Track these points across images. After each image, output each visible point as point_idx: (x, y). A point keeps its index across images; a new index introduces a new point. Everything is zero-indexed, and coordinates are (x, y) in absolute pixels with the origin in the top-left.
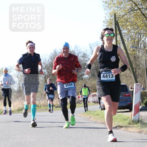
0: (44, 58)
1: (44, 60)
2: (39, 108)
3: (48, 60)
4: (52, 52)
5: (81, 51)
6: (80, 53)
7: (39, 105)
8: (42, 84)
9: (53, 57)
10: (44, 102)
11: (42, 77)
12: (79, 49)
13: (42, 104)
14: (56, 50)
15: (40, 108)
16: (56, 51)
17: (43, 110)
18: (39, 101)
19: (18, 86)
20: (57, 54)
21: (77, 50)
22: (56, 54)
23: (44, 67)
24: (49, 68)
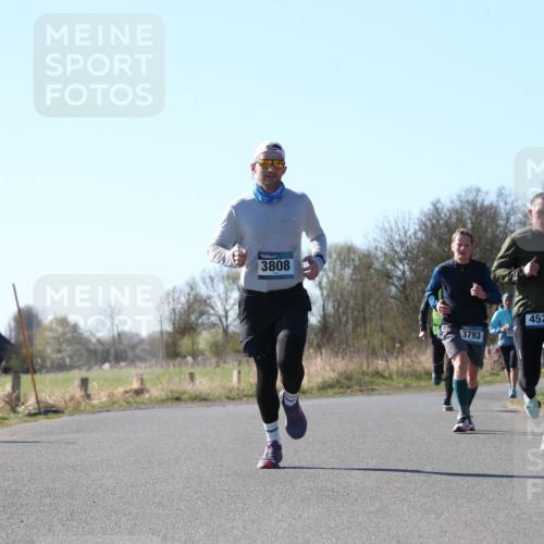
0: (401, 227)
1: (403, 235)
2: (385, 381)
3: (415, 233)
4: (426, 210)
5: (515, 204)
6: (514, 213)
7: (386, 374)
8: (396, 308)
9: (429, 224)
10: (400, 363)
11: (396, 287)
12: (509, 200)
13: (395, 369)
14: (439, 201)
15: (389, 382)
16: (439, 205)
17: (398, 389)
18: (387, 361)
19: (322, 313)
20: (443, 215)
21: (506, 204)
22: (439, 215)
23: (402, 254)
24: (418, 258)
